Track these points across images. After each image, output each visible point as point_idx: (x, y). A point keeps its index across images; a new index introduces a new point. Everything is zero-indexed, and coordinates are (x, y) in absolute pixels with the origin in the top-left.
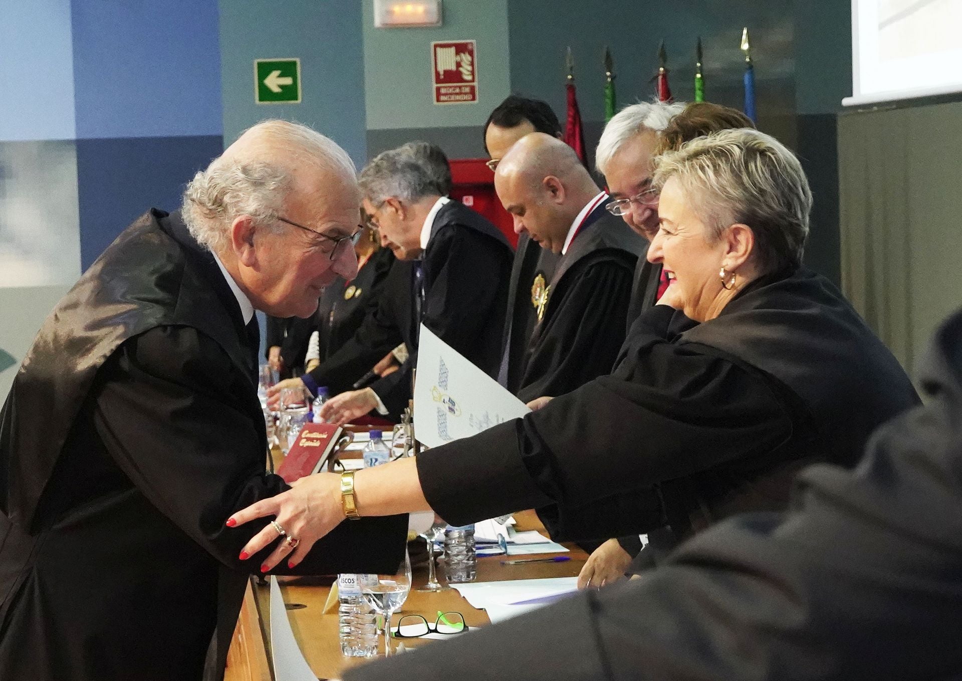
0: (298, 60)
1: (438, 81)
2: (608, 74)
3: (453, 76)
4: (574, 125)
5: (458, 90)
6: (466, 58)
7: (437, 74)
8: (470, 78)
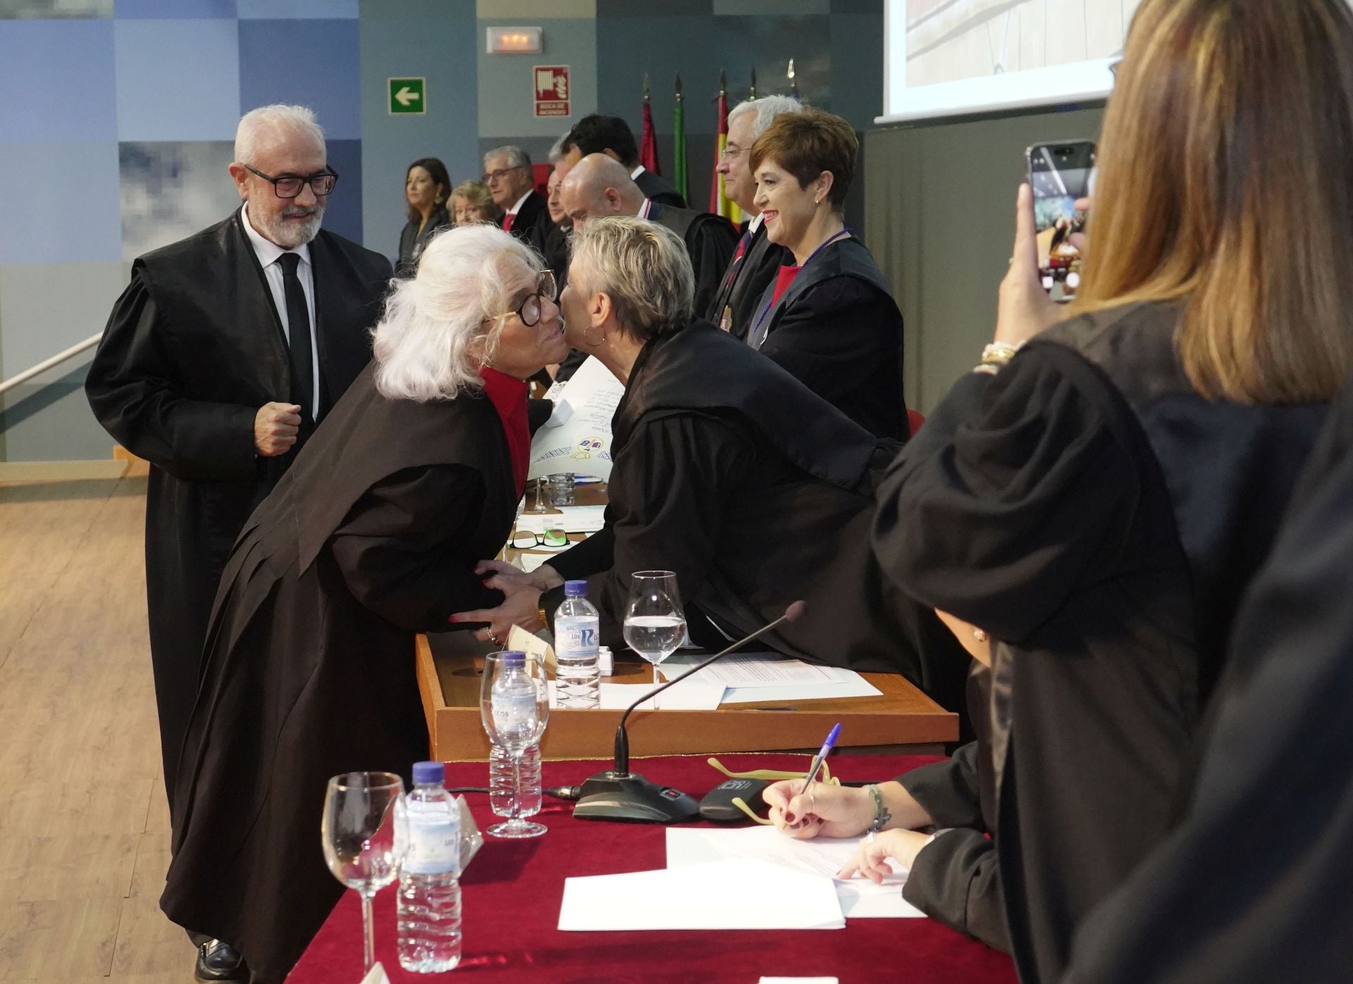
0: (424, 79)
1: (538, 98)
2: (678, 95)
3: (550, 95)
4: (649, 135)
5: (554, 106)
6: (561, 80)
7: (538, 93)
8: (563, 96)
